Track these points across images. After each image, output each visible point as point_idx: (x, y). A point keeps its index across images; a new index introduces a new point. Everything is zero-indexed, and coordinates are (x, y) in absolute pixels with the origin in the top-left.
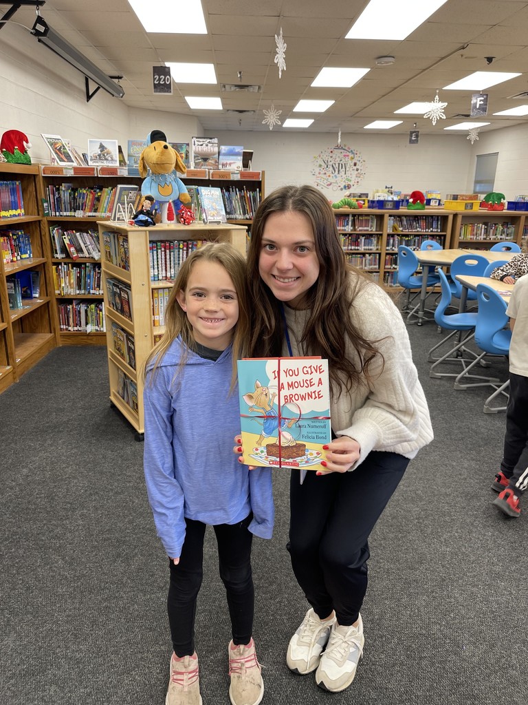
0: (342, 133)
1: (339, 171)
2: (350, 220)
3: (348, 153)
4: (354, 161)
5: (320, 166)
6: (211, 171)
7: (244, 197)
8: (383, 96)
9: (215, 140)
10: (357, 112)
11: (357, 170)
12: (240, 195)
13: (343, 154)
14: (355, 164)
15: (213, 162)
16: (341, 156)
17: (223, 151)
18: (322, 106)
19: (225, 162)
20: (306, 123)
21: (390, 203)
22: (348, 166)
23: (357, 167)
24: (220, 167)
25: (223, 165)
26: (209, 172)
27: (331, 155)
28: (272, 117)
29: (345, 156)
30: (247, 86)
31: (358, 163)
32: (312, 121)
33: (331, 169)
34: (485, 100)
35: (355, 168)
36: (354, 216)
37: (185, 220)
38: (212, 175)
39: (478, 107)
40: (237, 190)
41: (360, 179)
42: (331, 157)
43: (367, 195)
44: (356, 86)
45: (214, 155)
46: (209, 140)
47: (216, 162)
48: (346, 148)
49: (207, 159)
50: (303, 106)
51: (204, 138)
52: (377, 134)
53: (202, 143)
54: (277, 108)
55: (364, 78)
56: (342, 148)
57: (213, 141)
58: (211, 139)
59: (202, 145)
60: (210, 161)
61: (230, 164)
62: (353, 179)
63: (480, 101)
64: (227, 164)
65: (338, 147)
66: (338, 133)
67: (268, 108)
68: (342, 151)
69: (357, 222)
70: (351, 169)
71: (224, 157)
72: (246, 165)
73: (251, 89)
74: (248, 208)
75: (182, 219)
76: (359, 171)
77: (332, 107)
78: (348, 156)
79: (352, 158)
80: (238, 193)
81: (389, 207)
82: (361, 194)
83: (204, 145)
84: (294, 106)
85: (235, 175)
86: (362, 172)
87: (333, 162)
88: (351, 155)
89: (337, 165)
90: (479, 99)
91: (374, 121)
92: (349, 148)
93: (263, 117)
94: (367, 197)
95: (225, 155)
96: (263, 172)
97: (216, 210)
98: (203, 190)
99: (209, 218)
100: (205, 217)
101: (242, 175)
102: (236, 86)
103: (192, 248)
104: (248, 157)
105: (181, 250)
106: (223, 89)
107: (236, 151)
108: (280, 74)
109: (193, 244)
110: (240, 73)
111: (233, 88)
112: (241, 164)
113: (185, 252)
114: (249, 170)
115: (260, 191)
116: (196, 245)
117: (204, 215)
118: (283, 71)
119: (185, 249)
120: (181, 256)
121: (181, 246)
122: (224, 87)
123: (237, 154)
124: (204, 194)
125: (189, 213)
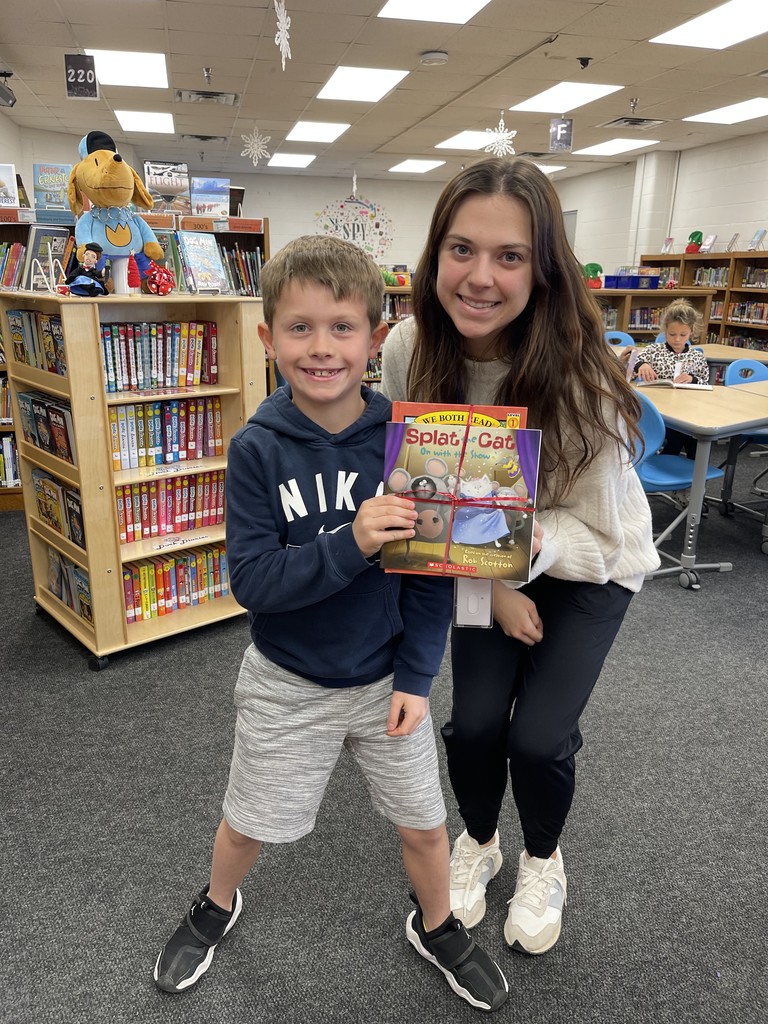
0: (358, 179)
1: (354, 235)
3: (366, 209)
4: (375, 221)
5: (326, 227)
6: (181, 218)
7: (237, 260)
9: (184, 168)
10: (382, 145)
11: (381, 234)
12: (229, 257)
13: (359, 210)
14: (377, 226)
15: (182, 202)
16: (357, 213)
17: (196, 186)
18: (328, 132)
19: (201, 204)
20: (302, 161)
22: (367, 228)
23: (380, 229)
24: (194, 211)
25: (198, 209)
26: (177, 219)
27: (341, 211)
28: (256, 146)
29: (361, 212)
30: (217, 94)
31: (381, 223)
32: (313, 157)
33: (343, 232)
34: (569, 128)
35: (377, 231)
36: (392, 296)
37: (158, 286)
38: (183, 223)
39: (559, 138)
40: (224, 248)
41: (385, 248)
42: (342, 214)
43: (404, 268)
45: (183, 191)
46: (172, 167)
47: (187, 203)
48: (363, 202)
49: (173, 197)
50: (304, 131)
51: (165, 163)
52: (407, 181)
53: (161, 171)
54: (264, 132)
55: (399, 88)
56: (357, 201)
57: (179, 167)
58: (176, 164)
59: (161, 174)
60: (177, 201)
61: (210, 207)
62: (375, 248)
63: (562, 129)
64: (204, 206)
65: (351, 199)
66: (352, 179)
67: (249, 132)
68: (358, 205)
69: (397, 306)
70: (372, 232)
71: (200, 196)
72: (234, 211)
73: (223, 99)
74: (243, 278)
75: (154, 286)
76: (384, 235)
77: (347, 134)
78: (366, 213)
79: (373, 217)
80: (226, 254)
83: (166, 175)
84: (287, 132)
85: (221, 225)
86: (388, 237)
87: (344, 222)
88: (371, 212)
89: (351, 226)
90: (560, 126)
91: (403, 160)
92: (367, 201)
93: (242, 146)
94: (406, 271)
95: (200, 192)
96: (266, 220)
97: (210, 270)
98: (185, 238)
99: (199, 284)
100: (192, 283)
101: (232, 224)
102: (199, 93)
103: (172, 335)
104: (236, 197)
105: (153, 339)
106: (178, 99)
107: (219, 186)
108: (284, 63)
109: (173, 329)
110: (207, 70)
111: (194, 97)
112: (226, 207)
113: (160, 342)
114: (242, 217)
115: (262, 251)
116: (179, 330)
117: (190, 278)
118: (287, 59)
119: (160, 336)
120: (154, 348)
121: (154, 332)
122: (180, 95)
123: (220, 191)
124: (187, 243)
125: (165, 275)
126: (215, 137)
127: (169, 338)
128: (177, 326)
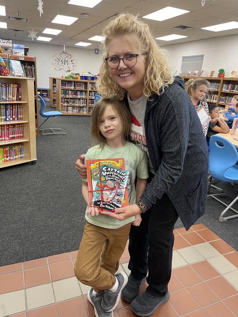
0: (65, 46)
1: (65, 63)
2: (73, 84)
3: (68, 56)
4: (71, 59)
5: (56, 60)
6: (10, 55)
7: (27, 68)
8: (84, 31)
9: (11, 41)
10: (72, 37)
11: (73, 64)
12: (24, 67)
13: (66, 56)
14: (72, 61)
15: (10, 51)
16: (65, 56)
17: (14, 47)
18: (56, 32)
19: (16, 52)
20: (48, 39)
21: (89, 78)
22: (69, 62)
23: (73, 62)
24: (14, 53)
25: (15, 53)
26: (9, 55)
27: (61, 56)
28: (33, 35)
29: (67, 57)
30: (21, 19)
31: (73, 60)
32: (51, 39)
33: (61, 62)
35: (72, 63)
36: (74, 82)
37: (4, 74)
38: (10, 57)
40: (23, 65)
41: (74, 68)
42: (61, 57)
43: (79, 74)
44: (72, 25)
45: (10, 48)
46: (7, 41)
47: (12, 51)
48: (67, 53)
49: (7, 49)
50: (47, 31)
51: (5, 40)
52: (81, 48)
53: (4, 42)
54: (35, 30)
55: (76, 22)
56: (65, 53)
57: (9, 41)
58: (8, 40)
59: (4, 43)
60: (8, 50)
61: (18, 53)
62: (71, 68)
64: (17, 52)
65: (63, 52)
66: (63, 46)
67: (31, 30)
68: (66, 54)
69: (76, 85)
70: (70, 63)
71: (15, 49)
72: (26, 54)
73: (23, 20)
74: (28, 73)
75: (3, 73)
76: (74, 64)
77: (61, 33)
78: (68, 57)
79: (71, 58)
80: (23, 66)
81: (89, 79)
82: (77, 74)
83: (5, 43)
84: (43, 31)
85: (22, 58)
86: (75, 65)
87: (61, 59)
88: (70, 57)
89: (64, 61)
91: (79, 42)
92: (68, 53)
93: (28, 34)
94: (79, 75)
95: (15, 48)
96: (35, 58)
97: (19, 70)
98: (12, 61)
99: (16, 74)
100: (14, 73)
101: (25, 58)
102: (15, 18)
103: (8, 87)
104: (26, 50)
105: (3, 88)
106: (9, 19)
107: (21, 47)
108: (41, 15)
109: (8, 85)
110: (18, 12)
111: (14, 19)
112: (24, 53)
113: (5, 88)
114: (28, 56)
115: (34, 66)
116: (10, 86)
117: (13, 72)
118: (42, 14)
119: (5, 87)
120: (3, 90)
121: (3, 86)
122: (9, 18)
123: (22, 48)
124: (12, 63)
125: (6, 71)
126: (20, 31)
127: (7, 88)
128: (10, 85)
